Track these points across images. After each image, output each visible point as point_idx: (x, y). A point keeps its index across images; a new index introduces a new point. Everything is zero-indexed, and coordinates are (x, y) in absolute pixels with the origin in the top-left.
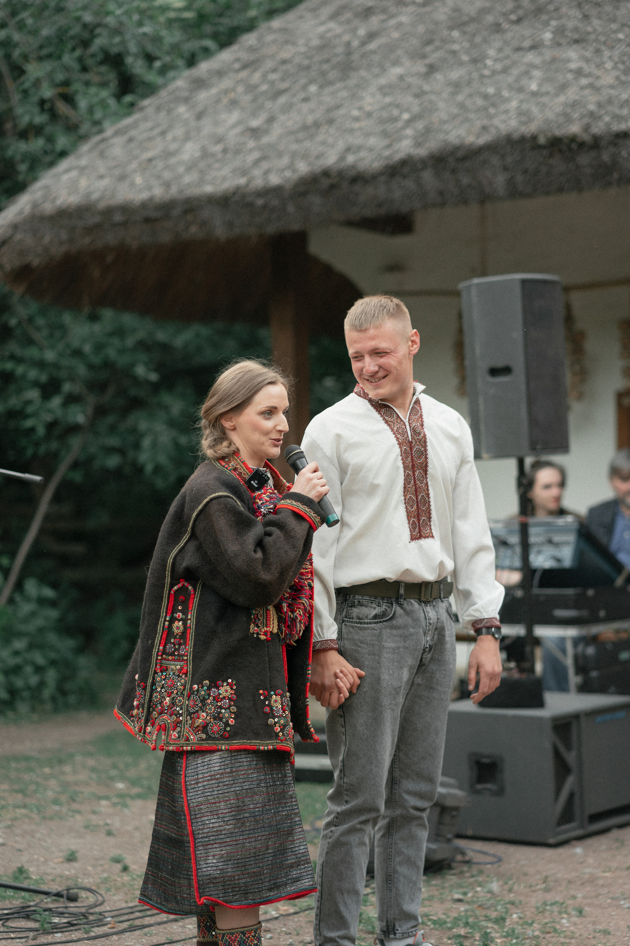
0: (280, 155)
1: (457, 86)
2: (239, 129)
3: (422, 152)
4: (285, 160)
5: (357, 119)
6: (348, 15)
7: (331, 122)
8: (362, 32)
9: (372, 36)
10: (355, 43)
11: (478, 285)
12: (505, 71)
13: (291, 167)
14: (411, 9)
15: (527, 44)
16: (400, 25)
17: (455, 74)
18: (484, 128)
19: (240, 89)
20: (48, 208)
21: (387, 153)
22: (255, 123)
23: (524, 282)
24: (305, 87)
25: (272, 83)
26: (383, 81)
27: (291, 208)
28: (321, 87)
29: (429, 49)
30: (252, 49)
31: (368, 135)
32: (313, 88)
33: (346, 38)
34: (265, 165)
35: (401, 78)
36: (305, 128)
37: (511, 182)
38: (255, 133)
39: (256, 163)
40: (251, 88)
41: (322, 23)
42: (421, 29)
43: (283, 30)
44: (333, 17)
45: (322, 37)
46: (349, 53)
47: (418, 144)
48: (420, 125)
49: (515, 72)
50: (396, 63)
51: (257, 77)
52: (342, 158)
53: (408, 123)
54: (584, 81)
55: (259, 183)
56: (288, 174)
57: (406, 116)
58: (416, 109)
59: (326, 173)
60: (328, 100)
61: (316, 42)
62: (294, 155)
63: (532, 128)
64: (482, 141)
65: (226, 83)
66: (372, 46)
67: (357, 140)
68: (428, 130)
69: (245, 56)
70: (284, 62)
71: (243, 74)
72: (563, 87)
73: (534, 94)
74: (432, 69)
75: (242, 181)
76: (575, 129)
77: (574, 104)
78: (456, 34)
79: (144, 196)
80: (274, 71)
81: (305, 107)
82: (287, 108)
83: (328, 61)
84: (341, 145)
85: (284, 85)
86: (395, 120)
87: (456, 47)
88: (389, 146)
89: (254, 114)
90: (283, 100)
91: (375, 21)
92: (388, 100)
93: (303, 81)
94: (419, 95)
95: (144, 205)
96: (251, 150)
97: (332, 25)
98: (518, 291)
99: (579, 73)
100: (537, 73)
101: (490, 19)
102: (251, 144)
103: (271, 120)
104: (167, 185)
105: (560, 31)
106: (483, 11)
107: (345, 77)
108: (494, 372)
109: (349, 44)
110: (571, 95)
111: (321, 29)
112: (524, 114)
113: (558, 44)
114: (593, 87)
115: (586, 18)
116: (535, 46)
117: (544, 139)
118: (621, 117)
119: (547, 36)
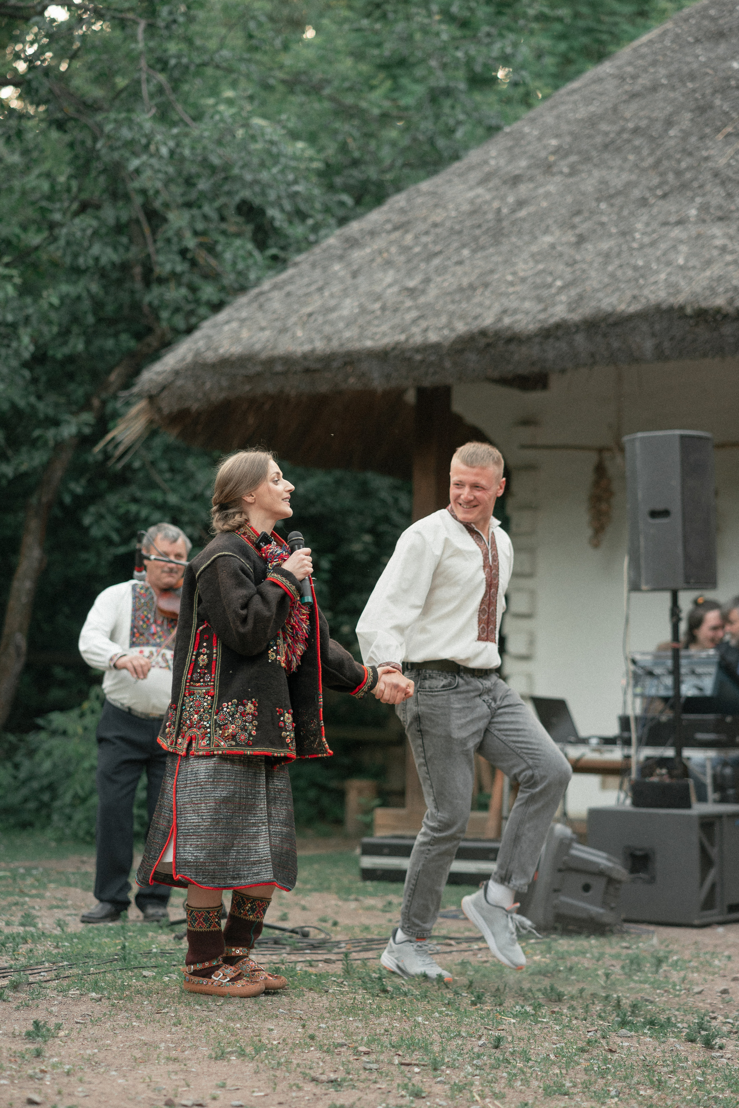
0: (437, 314)
1: (607, 256)
2: (395, 289)
3: (575, 317)
4: (444, 319)
5: (512, 284)
7: (486, 285)
8: (511, 199)
9: (521, 204)
10: (505, 210)
11: (642, 439)
12: (653, 244)
13: (449, 325)
14: (558, 179)
15: (673, 219)
16: (547, 195)
17: (605, 245)
18: (634, 297)
19: (393, 250)
20: (210, 356)
21: (542, 316)
22: (411, 284)
23: (682, 437)
24: (458, 250)
25: (425, 245)
26: (534, 248)
27: (448, 364)
28: (474, 251)
29: (577, 220)
30: (402, 211)
31: (524, 299)
32: (466, 252)
33: (496, 204)
34: (424, 324)
35: (553, 246)
36: (461, 289)
37: (658, 347)
38: (412, 292)
39: (415, 321)
40: (405, 249)
41: (471, 188)
42: (569, 199)
43: (433, 194)
44: (482, 182)
45: (472, 202)
46: (499, 219)
47: (571, 310)
48: (573, 292)
49: (663, 246)
50: (547, 231)
51: (409, 238)
52: (500, 320)
53: (561, 289)
54: (729, 258)
55: (418, 339)
56: (446, 332)
57: (559, 283)
58: (568, 277)
59: (483, 333)
60: (481, 264)
61: (466, 207)
62: (452, 315)
63: (680, 299)
64: (632, 309)
65: (380, 243)
66: (523, 213)
67: (513, 303)
68: (581, 297)
69: (396, 218)
70: (435, 225)
71: (397, 235)
72: (709, 263)
73: (681, 268)
74: (581, 240)
75: (403, 337)
76: (720, 301)
77: (720, 279)
78: (603, 206)
79: (307, 348)
80: (427, 233)
81: (459, 270)
82: (441, 270)
83: (479, 226)
84: (497, 308)
85: (438, 248)
86: (550, 286)
87: (605, 219)
88: (545, 310)
89: (409, 274)
90: (436, 261)
91: (523, 189)
92: (541, 267)
93: (455, 245)
94: (572, 263)
95: (305, 357)
96: (409, 309)
97: (480, 190)
98: (677, 445)
99: (724, 249)
100: (684, 248)
101: (636, 193)
102: (409, 303)
103: (427, 281)
104: (329, 339)
105: (704, 208)
106: (630, 185)
107: (497, 243)
108: (654, 514)
109: (499, 210)
110: (716, 270)
111: (471, 194)
112: (672, 286)
113: (702, 220)
114: (737, 263)
115: (730, 195)
116: (683, 222)
117: (691, 310)
119: (692, 212)
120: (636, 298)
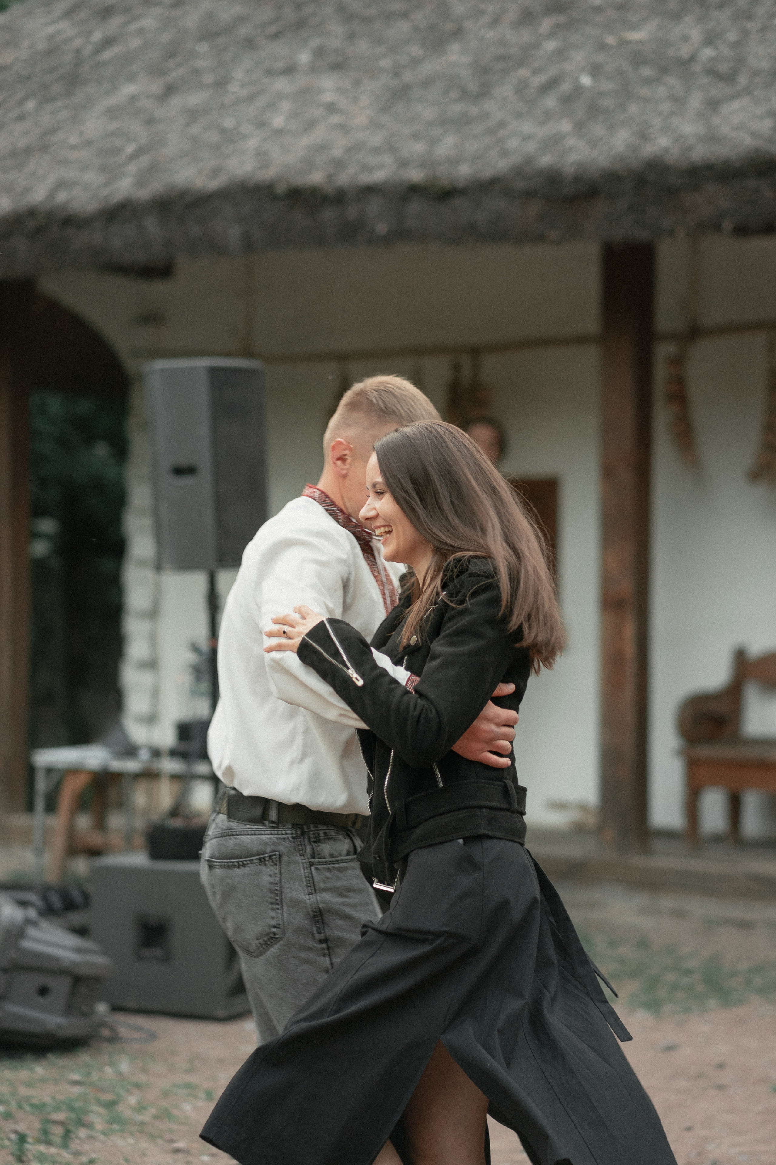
1: (193, 115)
3: (144, 194)
5: (75, 148)
6: (82, 15)
7: (44, 148)
8: (97, 36)
9: (108, 42)
10: (87, 51)
11: (162, 371)
12: (251, 98)
14: (157, 11)
15: (280, 65)
16: (141, 31)
17: (195, 99)
21: (105, 192)
23: (213, 371)
24: (21, 102)
26: (113, 101)
28: (41, 104)
29: (171, 64)
31: (84, 168)
32: (31, 105)
33: (78, 42)
35: (133, 98)
36: (13, 154)
37: (246, 236)
41: (53, 22)
42: (165, 37)
43: (6, 28)
44: (69, 13)
45: (51, 38)
46: (78, 62)
47: (140, 183)
48: (145, 160)
49: (261, 102)
50: (131, 78)
52: (51, 195)
53: (133, 157)
54: (335, 119)
57: (130, 149)
58: (143, 140)
59: (32, 212)
60: (46, 120)
61: (41, 46)
63: (267, 175)
64: (214, 184)
66: (108, 55)
67: (70, 173)
68: (152, 169)
72: (310, 125)
73: (279, 132)
74: (170, 90)
76: (317, 178)
77: (322, 148)
78: (203, 48)
81: (18, 128)
83: (51, 71)
84: (51, 179)
86: (116, 151)
87: (200, 63)
88: (106, 185)
91: (115, 23)
92: (113, 125)
93: (20, 94)
94: (150, 121)
97: (63, 25)
98: (203, 383)
99: (331, 108)
100: (286, 106)
101: (244, 31)
105: (319, 53)
106: (240, 20)
107: (69, 93)
108: (180, 471)
109: (78, 51)
110: (318, 135)
111: (51, 30)
112: (262, 156)
113: (313, 69)
114: (343, 128)
115: (351, 37)
116: (290, 70)
117: (281, 189)
118: (366, 168)
119: (304, 58)
120: (216, 172)
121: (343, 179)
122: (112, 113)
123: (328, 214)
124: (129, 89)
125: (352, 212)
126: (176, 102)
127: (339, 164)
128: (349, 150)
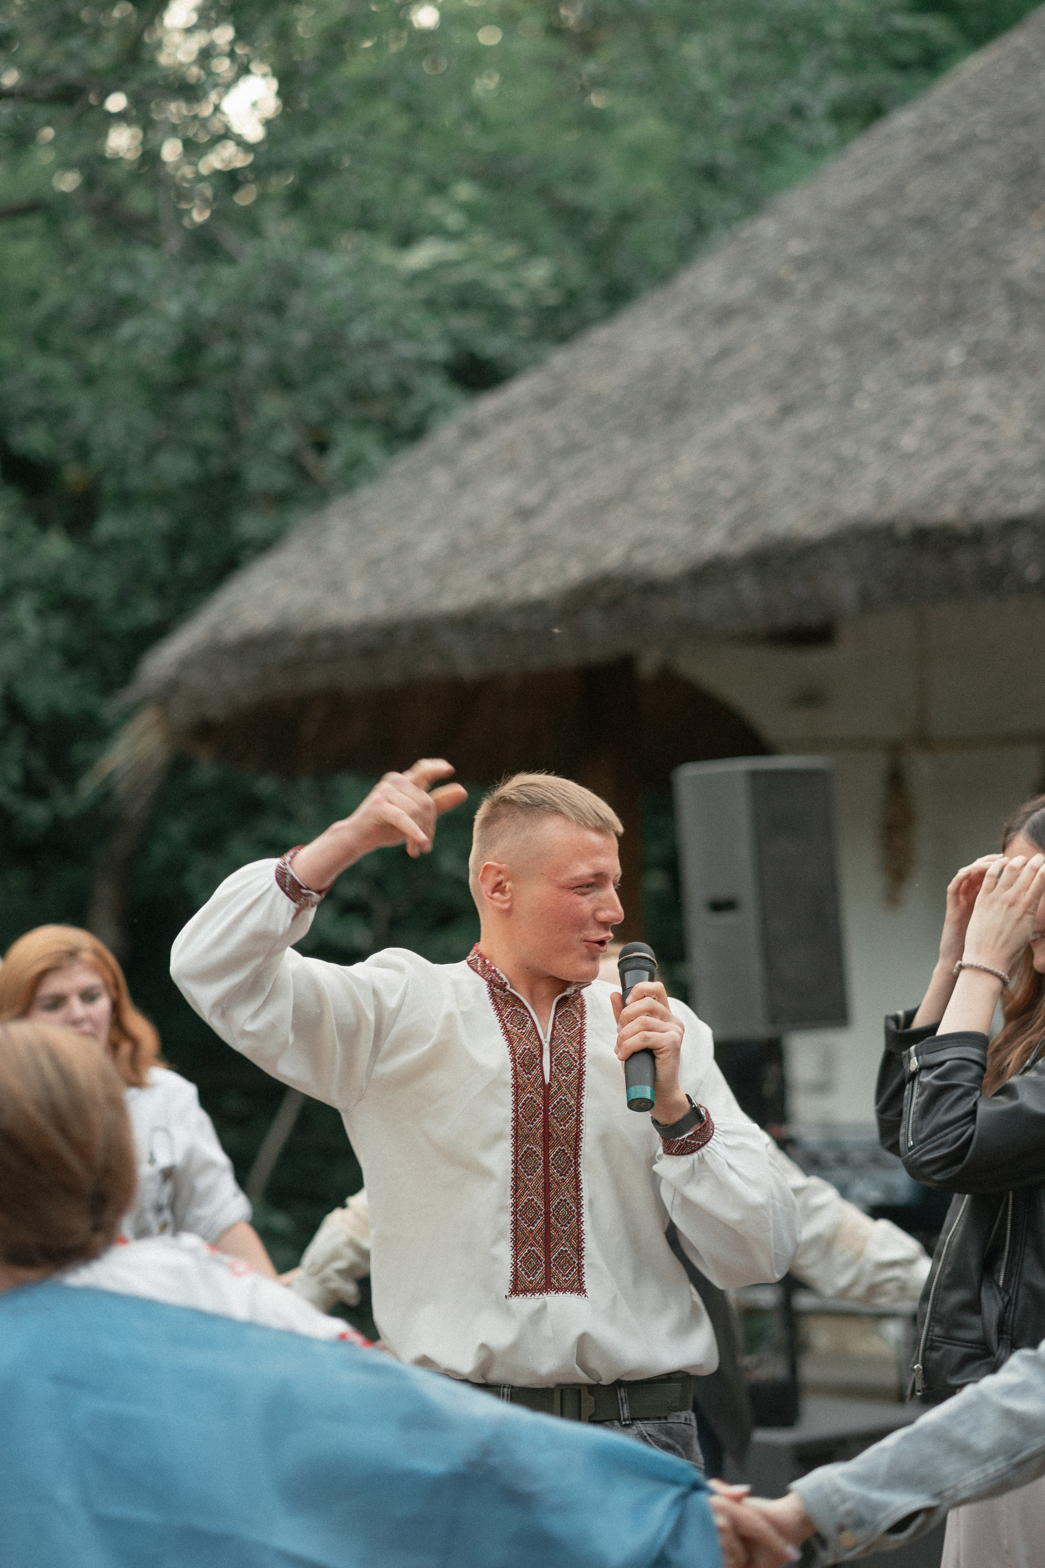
0: (549, 551)
1: (806, 441)
2: (507, 510)
3: (736, 548)
7: (629, 497)
8: (711, 347)
9: (725, 353)
13: (560, 568)
14: (788, 307)
22: (530, 497)
23: (754, 775)
28: (635, 440)
30: (558, 377)
31: (670, 519)
35: (741, 426)
38: (525, 514)
39: (517, 562)
42: (792, 343)
47: (732, 537)
48: (742, 507)
49: (891, 419)
50: (743, 399)
52: (629, 556)
53: (728, 502)
54: (980, 435)
56: (555, 583)
58: (745, 479)
59: (605, 580)
61: (645, 366)
62: (567, 551)
64: (819, 531)
65: (508, 432)
68: (751, 515)
69: (547, 388)
72: (945, 444)
73: (907, 457)
74: (787, 410)
77: (959, 474)
78: (834, 353)
82: (579, 475)
84: (629, 537)
87: (827, 374)
89: (533, 482)
90: (575, 461)
91: (733, 331)
92: (715, 463)
94: (756, 454)
97: (677, 338)
99: (977, 420)
100: (921, 422)
101: (886, 327)
102: (516, 532)
103: (551, 494)
104: (393, 596)
105: (974, 350)
107: (668, 423)
108: (718, 906)
109: (686, 372)
111: (662, 345)
112: (883, 491)
113: (965, 371)
114: (988, 446)
115: (1017, 325)
116: (934, 374)
117: (903, 530)
118: (1011, 496)
119: (954, 356)
120: (824, 514)
121: (982, 512)
122: (715, 446)
123: (964, 559)
124: (739, 413)
125: (994, 554)
126: (793, 426)
127: (977, 493)
128: (990, 474)
